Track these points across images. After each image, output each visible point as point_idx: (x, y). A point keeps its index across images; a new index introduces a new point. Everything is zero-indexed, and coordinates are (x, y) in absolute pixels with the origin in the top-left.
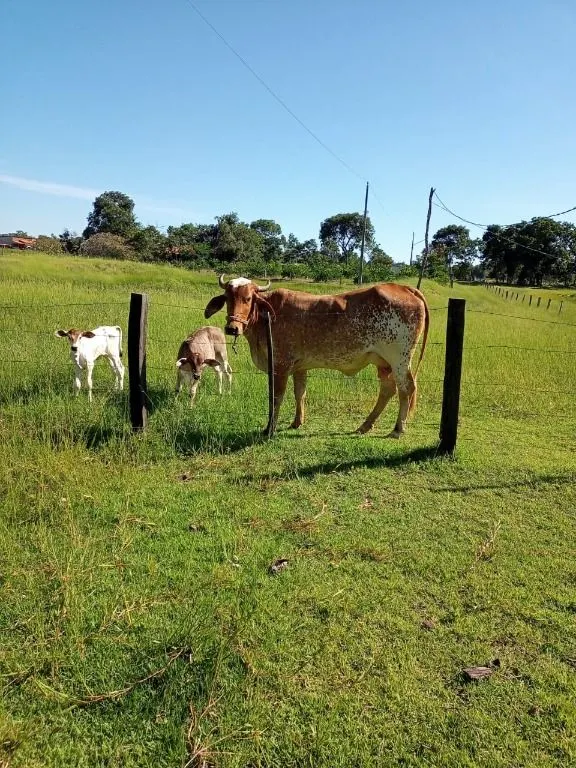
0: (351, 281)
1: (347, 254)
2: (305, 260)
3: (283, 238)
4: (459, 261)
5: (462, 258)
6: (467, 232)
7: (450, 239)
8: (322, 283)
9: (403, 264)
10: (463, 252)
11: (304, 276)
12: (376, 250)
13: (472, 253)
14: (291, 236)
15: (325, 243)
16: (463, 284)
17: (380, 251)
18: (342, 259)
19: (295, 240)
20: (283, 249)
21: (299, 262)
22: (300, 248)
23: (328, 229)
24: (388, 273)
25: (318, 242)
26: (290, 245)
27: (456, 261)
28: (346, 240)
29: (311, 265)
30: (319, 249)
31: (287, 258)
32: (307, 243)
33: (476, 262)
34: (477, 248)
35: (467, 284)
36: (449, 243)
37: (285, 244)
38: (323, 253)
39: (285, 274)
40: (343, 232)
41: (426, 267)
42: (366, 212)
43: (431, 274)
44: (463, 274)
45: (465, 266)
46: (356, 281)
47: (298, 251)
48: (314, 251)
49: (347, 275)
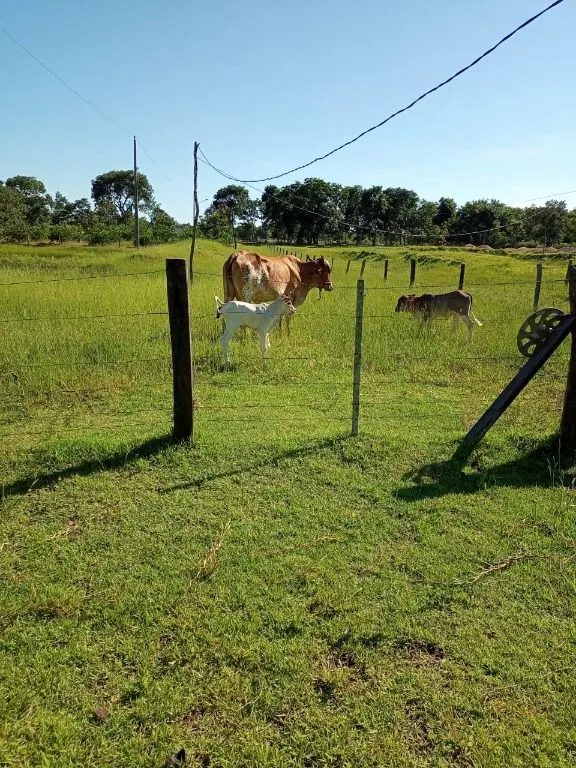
0: (131, 243)
1: (126, 215)
2: (78, 221)
3: (48, 197)
4: (242, 221)
5: (244, 218)
6: (246, 193)
7: (230, 198)
8: (99, 247)
9: (188, 225)
10: (245, 213)
11: (77, 239)
12: (158, 211)
13: (253, 213)
14: (58, 195)
15: (99, 203)
16: (247, 244)
17: (162, 211)
18: (121, 220)
19: (64, 200)
20: (51, 210)
21: (71, 223)
22: (70, 208)
23: (101, 187)
24: (170, 235)
25: (92, 202)
26: (58, 205)
27: (238, 222)
28: (123, 200)
29: (84, 226)
30: (93, 208)
31: (56, 220)
32: (78, 203)
33: (258, 223)
34: (257, 208)
35: (251, 244)
36: (231, 204)
37: (51, 204)
38: (99, 213)
39: (54, 237)
40: (118, 190)
41: (209, 228)
42: (135, 168)
43: (216, 236)
44: (246, 235)
45: (248, 227)
46: (135, 244)
47: (66, 211)
48: (87, 211)
49: (126, 237)
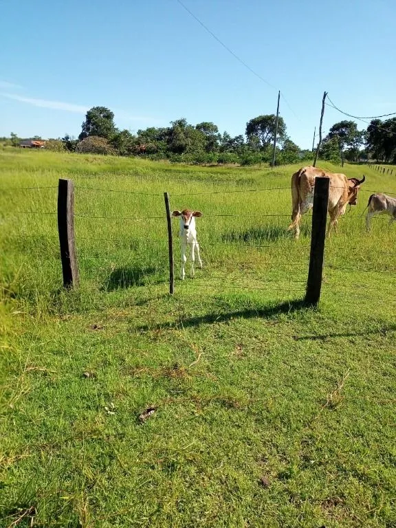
0: (268, 164)
1: (266, 145)
2: (235, 150)
3: (219, 135)
4: (349, 147)
5: (351, 144)
6: (355, 126)
7: (343, 130)
8: (247, 167)
9: (308, 150)
10: (352, 140)
11: (233, 162)
12: (288, 141)
13: (359, 141)
14: (225, 133)
15: (250, 138)
16: (351, 164)
17: (291, 142)
18: (262, 149)
19: (228, 136)
20: (220, 143)
21: (231, 152)
22: (231, 142)
23: (252, 127)
24: (295, 158)
25: (245, 137)
26: (225, 139)
27: (346, 147)
28: (265, 135)
29: (239, 153)
30: (245, 142)
31: (222, 150)
32: (237, 138)
33: (362, 148)
34: (363, 137)
35: (355, 164)
36: (342, 134)
37: (221, 140)
38: (249, 145)
39: (220, 161)
40: (263, 129)
41: (323, 152)
42: (278, 113)
43: (328, 158)
44: (352, 157)
45: (353, 151)
46: (271, 165)
47: (230, 143)
48: (242, 144)
49: (265, 160)
